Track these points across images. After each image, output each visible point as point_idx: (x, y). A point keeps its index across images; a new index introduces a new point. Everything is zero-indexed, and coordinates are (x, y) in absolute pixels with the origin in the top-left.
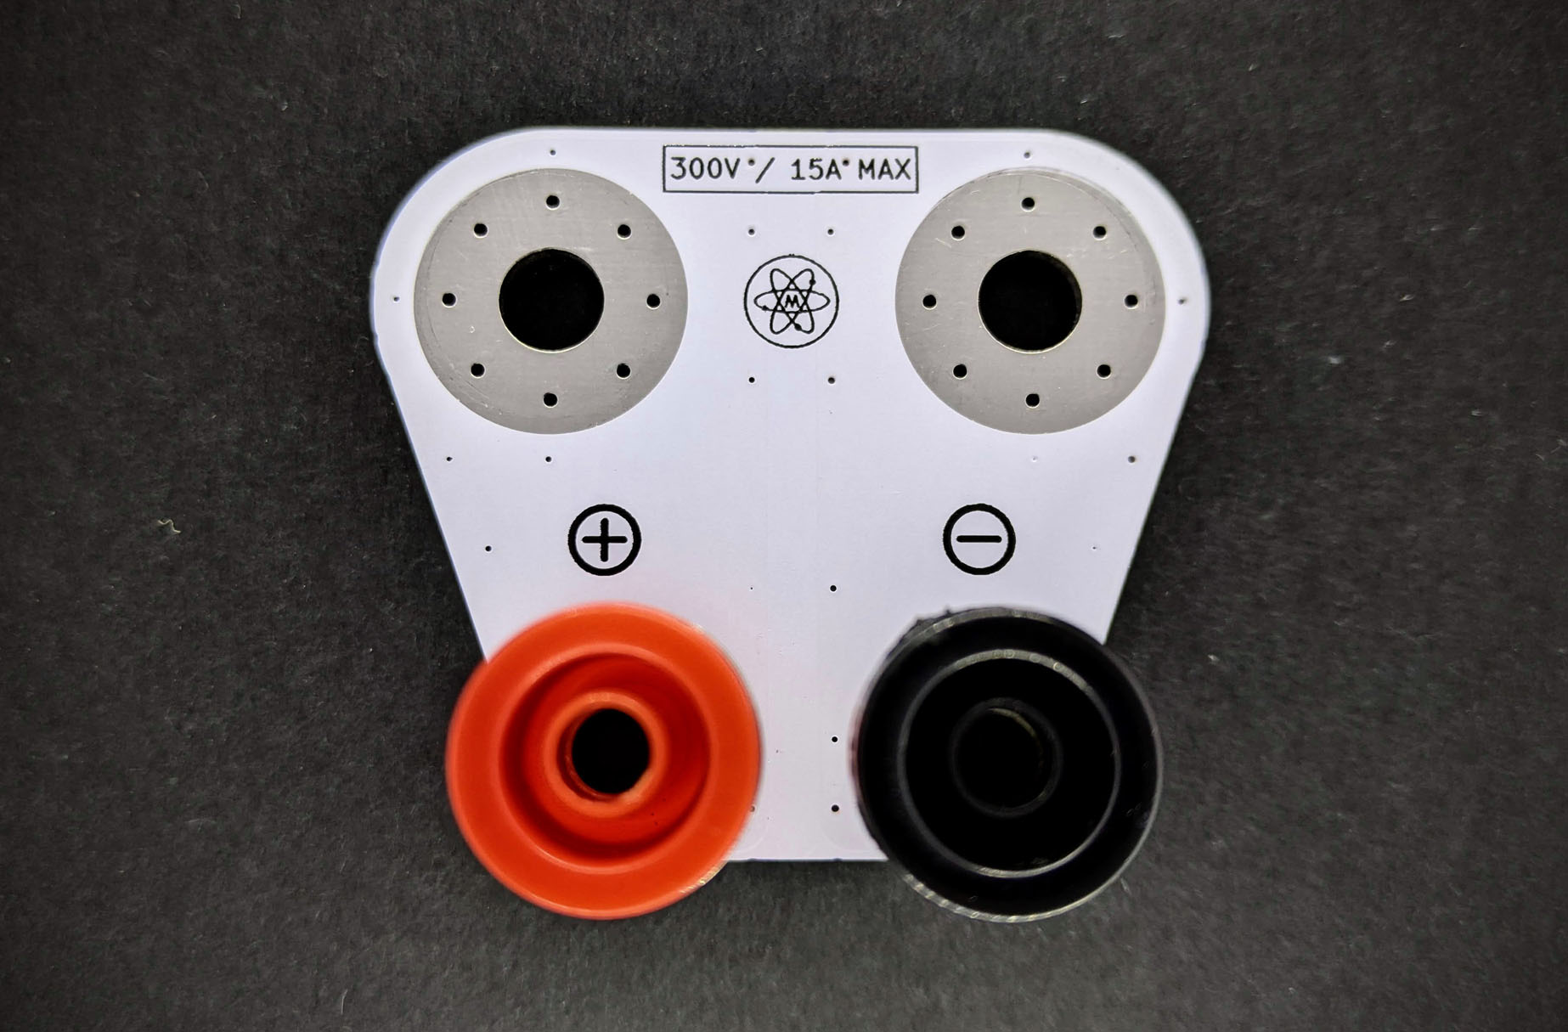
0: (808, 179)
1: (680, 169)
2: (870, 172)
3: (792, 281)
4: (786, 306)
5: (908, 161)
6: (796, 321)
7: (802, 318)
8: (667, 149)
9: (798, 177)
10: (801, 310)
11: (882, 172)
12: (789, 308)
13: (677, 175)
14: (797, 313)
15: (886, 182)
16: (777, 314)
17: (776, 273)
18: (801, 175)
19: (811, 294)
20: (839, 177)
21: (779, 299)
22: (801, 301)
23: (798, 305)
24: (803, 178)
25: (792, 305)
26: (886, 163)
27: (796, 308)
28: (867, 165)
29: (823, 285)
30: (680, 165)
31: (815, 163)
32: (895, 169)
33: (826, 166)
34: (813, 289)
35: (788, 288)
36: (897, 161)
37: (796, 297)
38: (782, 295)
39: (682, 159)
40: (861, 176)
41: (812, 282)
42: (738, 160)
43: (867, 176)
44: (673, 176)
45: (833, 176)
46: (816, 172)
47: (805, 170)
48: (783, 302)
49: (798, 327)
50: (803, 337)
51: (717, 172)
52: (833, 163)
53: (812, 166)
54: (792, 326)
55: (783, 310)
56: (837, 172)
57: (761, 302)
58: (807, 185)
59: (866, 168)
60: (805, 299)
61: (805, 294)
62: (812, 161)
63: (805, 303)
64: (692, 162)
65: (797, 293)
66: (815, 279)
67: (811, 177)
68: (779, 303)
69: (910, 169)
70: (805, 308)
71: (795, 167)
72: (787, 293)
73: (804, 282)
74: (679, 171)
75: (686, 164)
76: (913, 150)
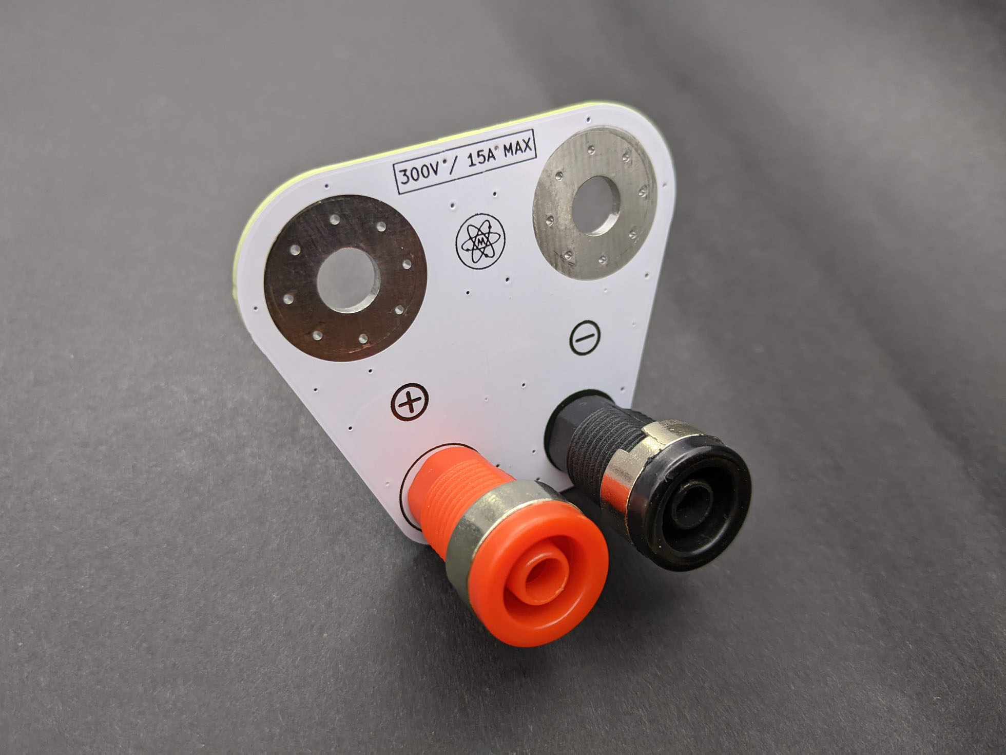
0: (478, 164)
1: (406, 177)
2: (510, 151)
3: (479, 230)
4: (478, 245)
5: (529, 139)
6: (485, 253)
7: (488, 250)
8: (395, 166)
9: (472, 165)
10: (487, 245)
11: (517, 150)
12: (480, 246)
13: (404, 182)
14: (484, 248)
15: (520, 156)
16: (474, 251)
17: (470, 227)
18: (474, 163)
19: (490, 235)
20: (495, 159)
21: (474, 242)
22: (485, 240)
23: (484, 243)
24: (475, 165)
25: (481, 244)
26: (518, 143)
27: (484, 245)
28: (508, 147)
29: (496, 228)
30: (405, 175)
31: (480, 153)
32: (523, 146)
33: (486, 153)
34: (491, 231)
35: (478, 235)
36: (524, 141)
37: (483, 239)
38: (475, 240)
39: (405, 171)
40: (506, 155)
41: (490, 227)
42: (438, 163)
43: (509, 154)
44: (402, 183)
45: (491, 159)
46: (481, 159)
47: (476, 160)
48: (476, 244)
49: (486, 256)
50: (490, 261)
51: (427, 174)
52: (490, 151)
53: (479, 155)
54: (483, 256)
55: (477, 248)
56: (493, 156)
57: (465, 248)
58: (478, 168)
59: (508, 149)
60: (488, 238)
61: (487, 235)
62: (478, 152)
63: (488, 240)
64: (412, 171)
65: (483, 236)
66: (491, 225)
67: (480, 163)
68: (474, 245)
69: (531, 144)
70: (488, 244)
71: (470, 159)
72: (478, 237)
73: (485, 229)
74: (405, 179)
75: (408, 173)
76: (531, 131)
